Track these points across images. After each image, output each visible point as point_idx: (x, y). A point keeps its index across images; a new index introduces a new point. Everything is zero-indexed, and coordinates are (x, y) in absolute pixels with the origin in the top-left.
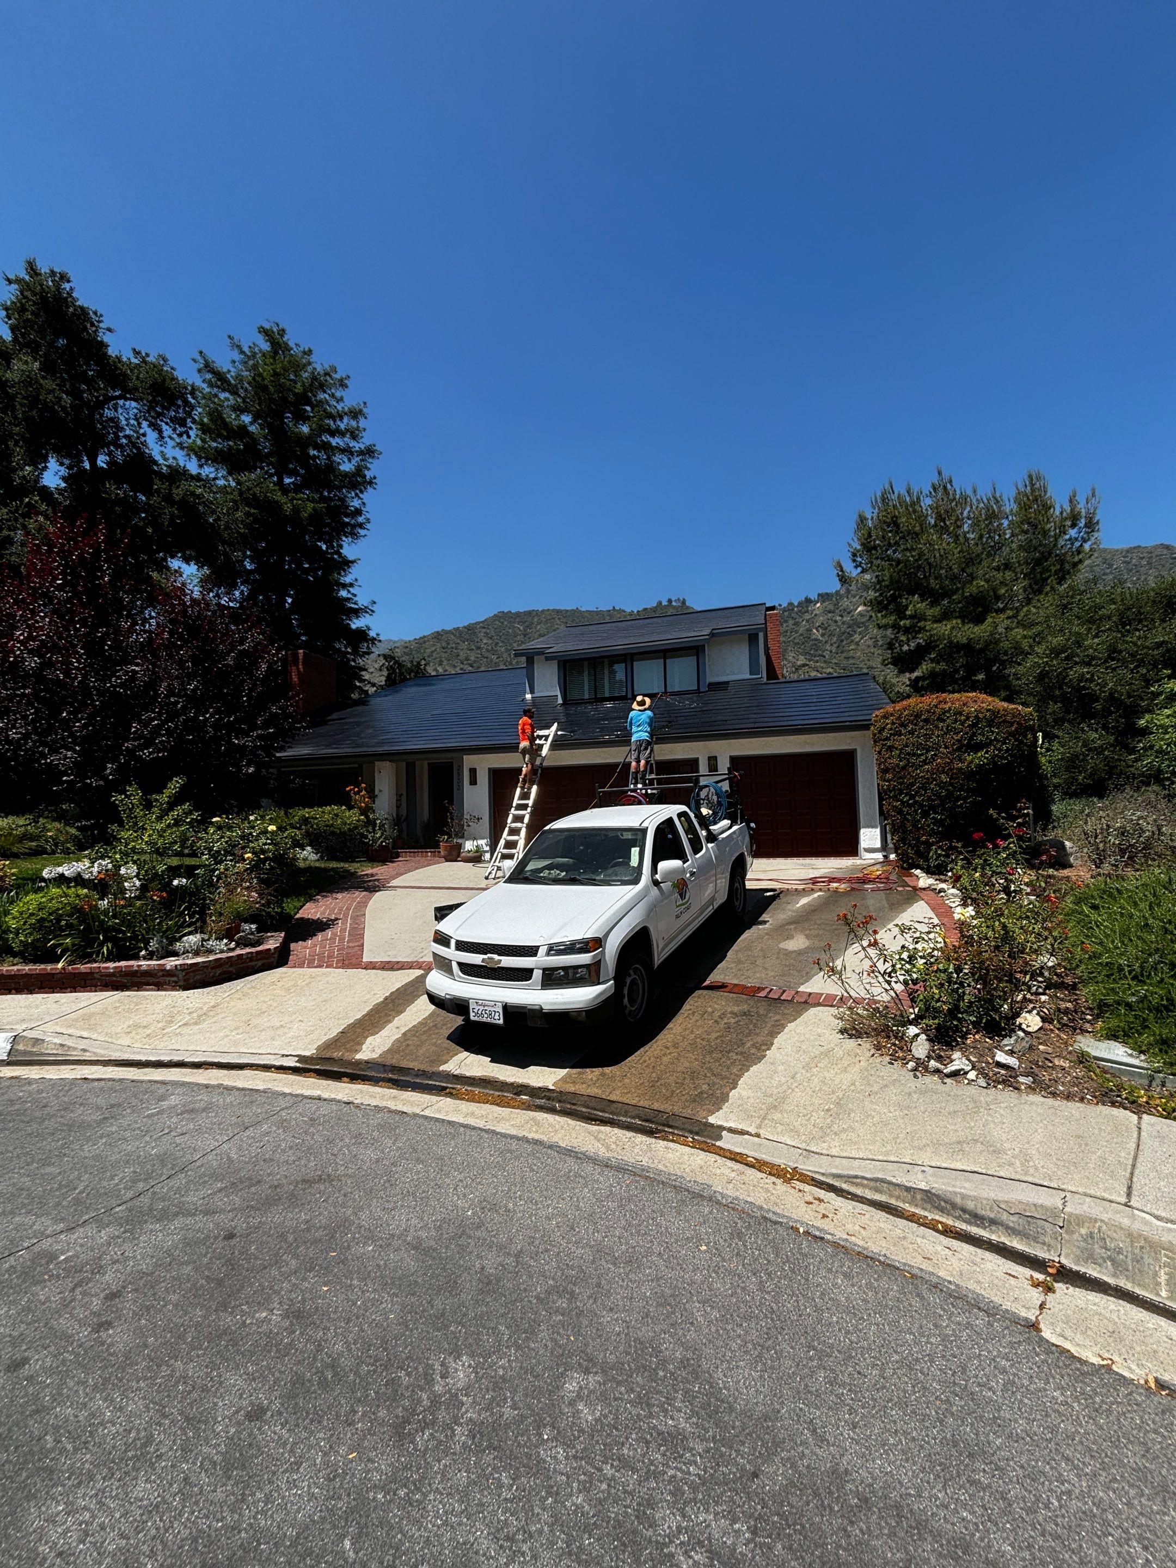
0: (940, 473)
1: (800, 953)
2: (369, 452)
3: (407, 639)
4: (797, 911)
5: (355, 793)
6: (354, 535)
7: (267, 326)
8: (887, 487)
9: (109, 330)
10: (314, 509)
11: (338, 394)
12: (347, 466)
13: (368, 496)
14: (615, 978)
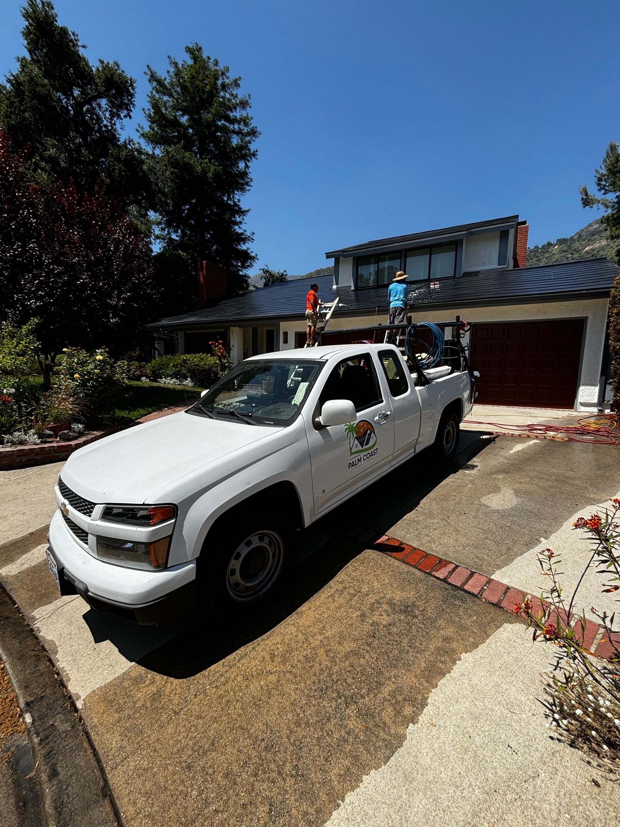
1: (503, 514)
2: (253, 133)
6: (243, 190)
7: (190, 46)
9: (84, 47)
10: (215, 170)
11: (234, 93)
13: (253, 164)
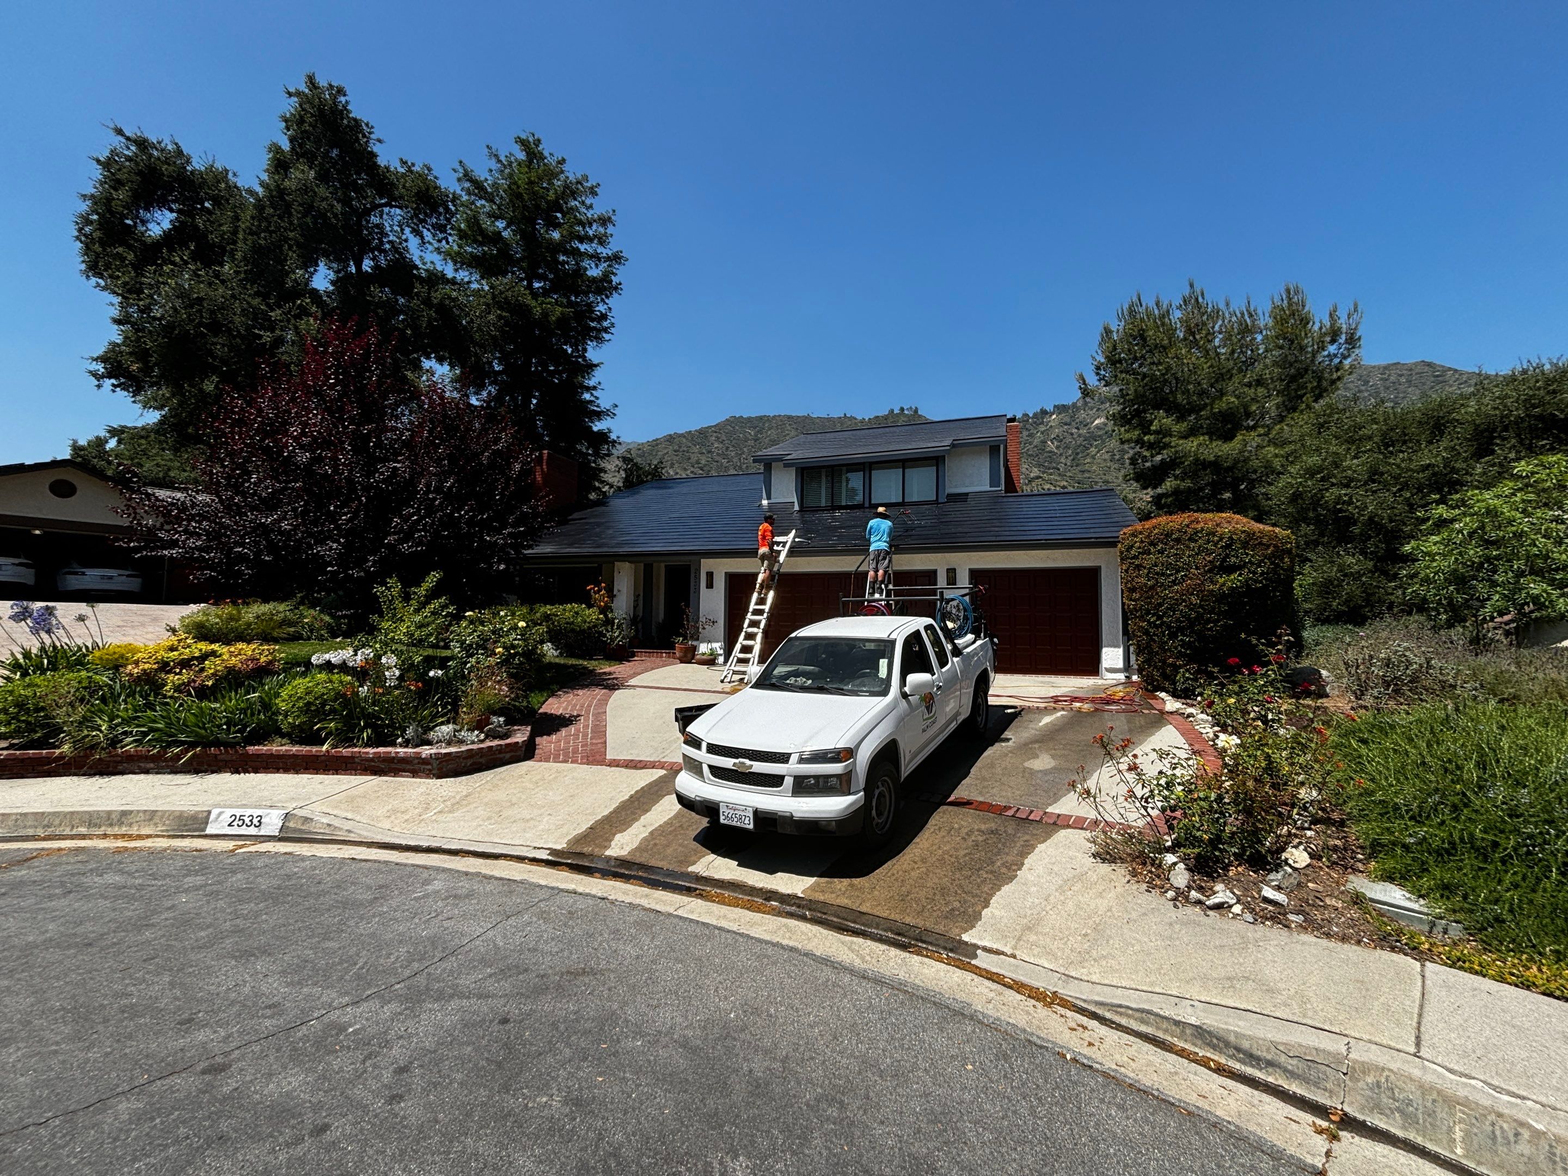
0: (1192, 286)
1: (1045, 772)
2: (616, 258)
3: (640, 442)
4: (1040, 729)
5: (595, 593)
6: (599, 340)
7: (523, 136)
8: (1135, 299)
9: (380, 141)
10: (562, 313)
11: (588, 202)
12: (594, 272)
13: (614, 301)
14: (865, 790)
